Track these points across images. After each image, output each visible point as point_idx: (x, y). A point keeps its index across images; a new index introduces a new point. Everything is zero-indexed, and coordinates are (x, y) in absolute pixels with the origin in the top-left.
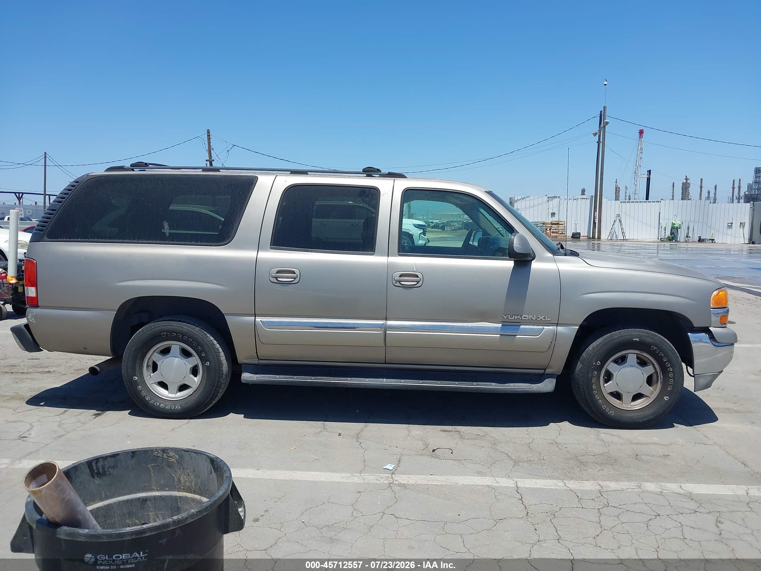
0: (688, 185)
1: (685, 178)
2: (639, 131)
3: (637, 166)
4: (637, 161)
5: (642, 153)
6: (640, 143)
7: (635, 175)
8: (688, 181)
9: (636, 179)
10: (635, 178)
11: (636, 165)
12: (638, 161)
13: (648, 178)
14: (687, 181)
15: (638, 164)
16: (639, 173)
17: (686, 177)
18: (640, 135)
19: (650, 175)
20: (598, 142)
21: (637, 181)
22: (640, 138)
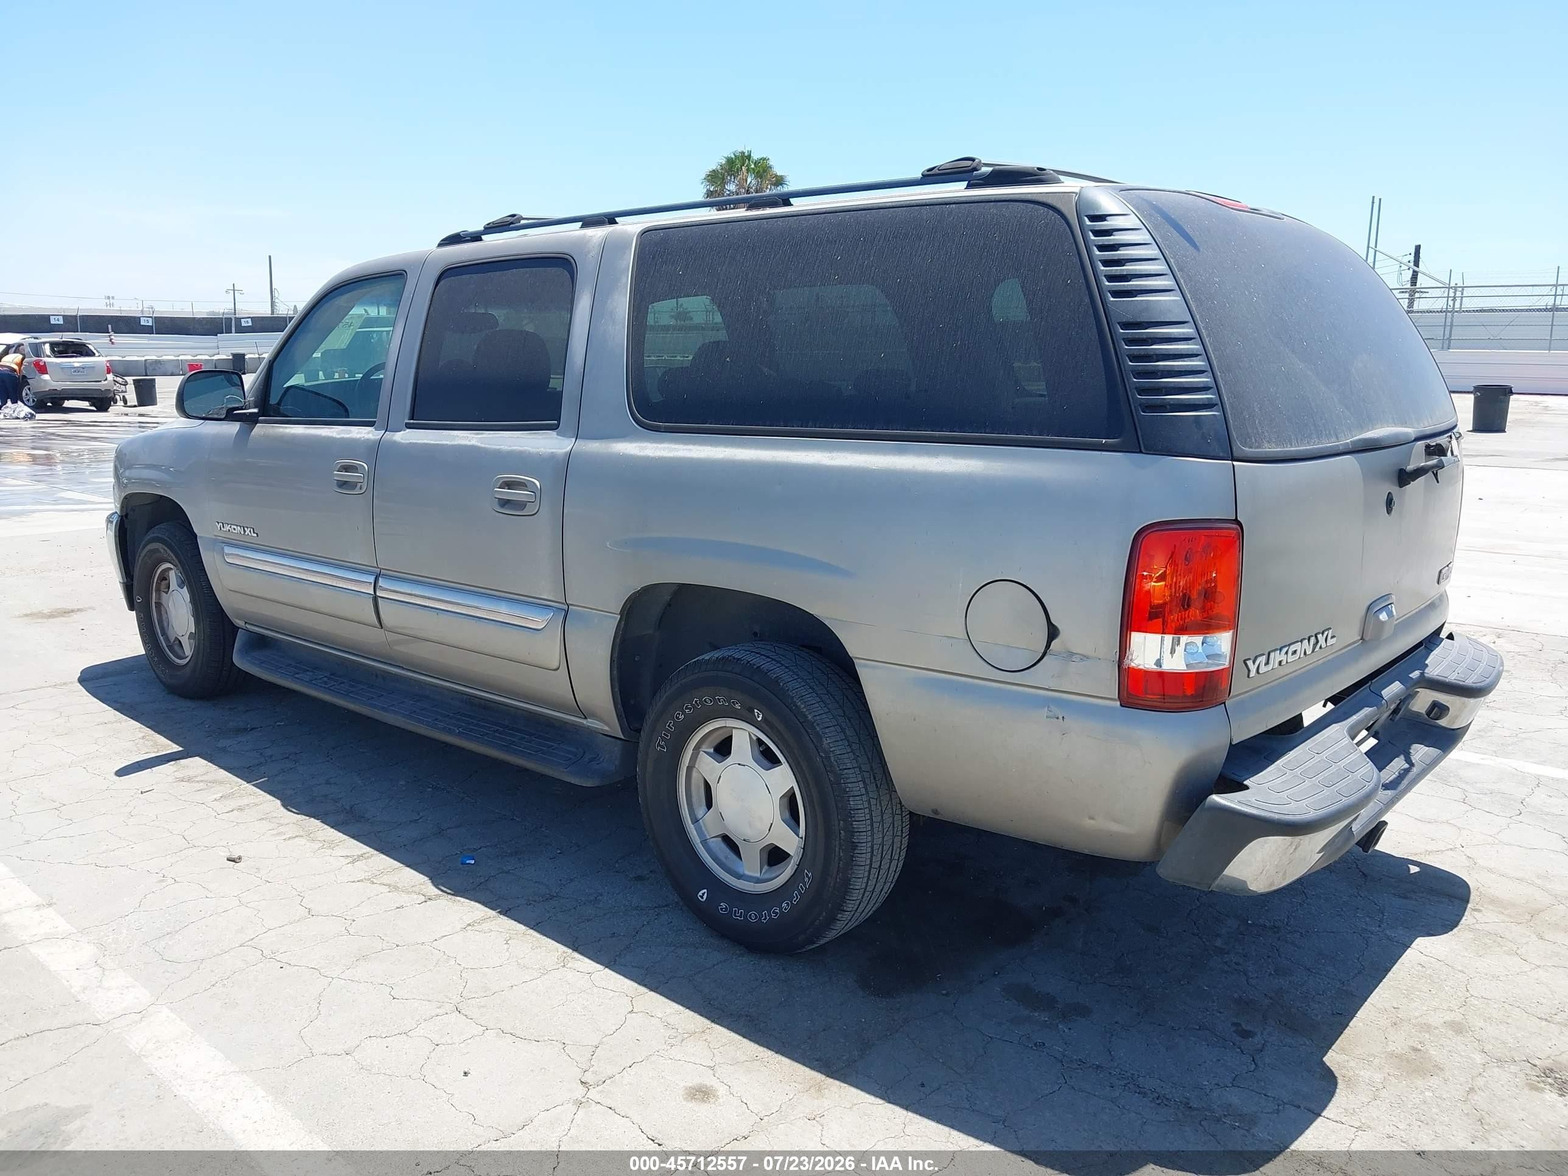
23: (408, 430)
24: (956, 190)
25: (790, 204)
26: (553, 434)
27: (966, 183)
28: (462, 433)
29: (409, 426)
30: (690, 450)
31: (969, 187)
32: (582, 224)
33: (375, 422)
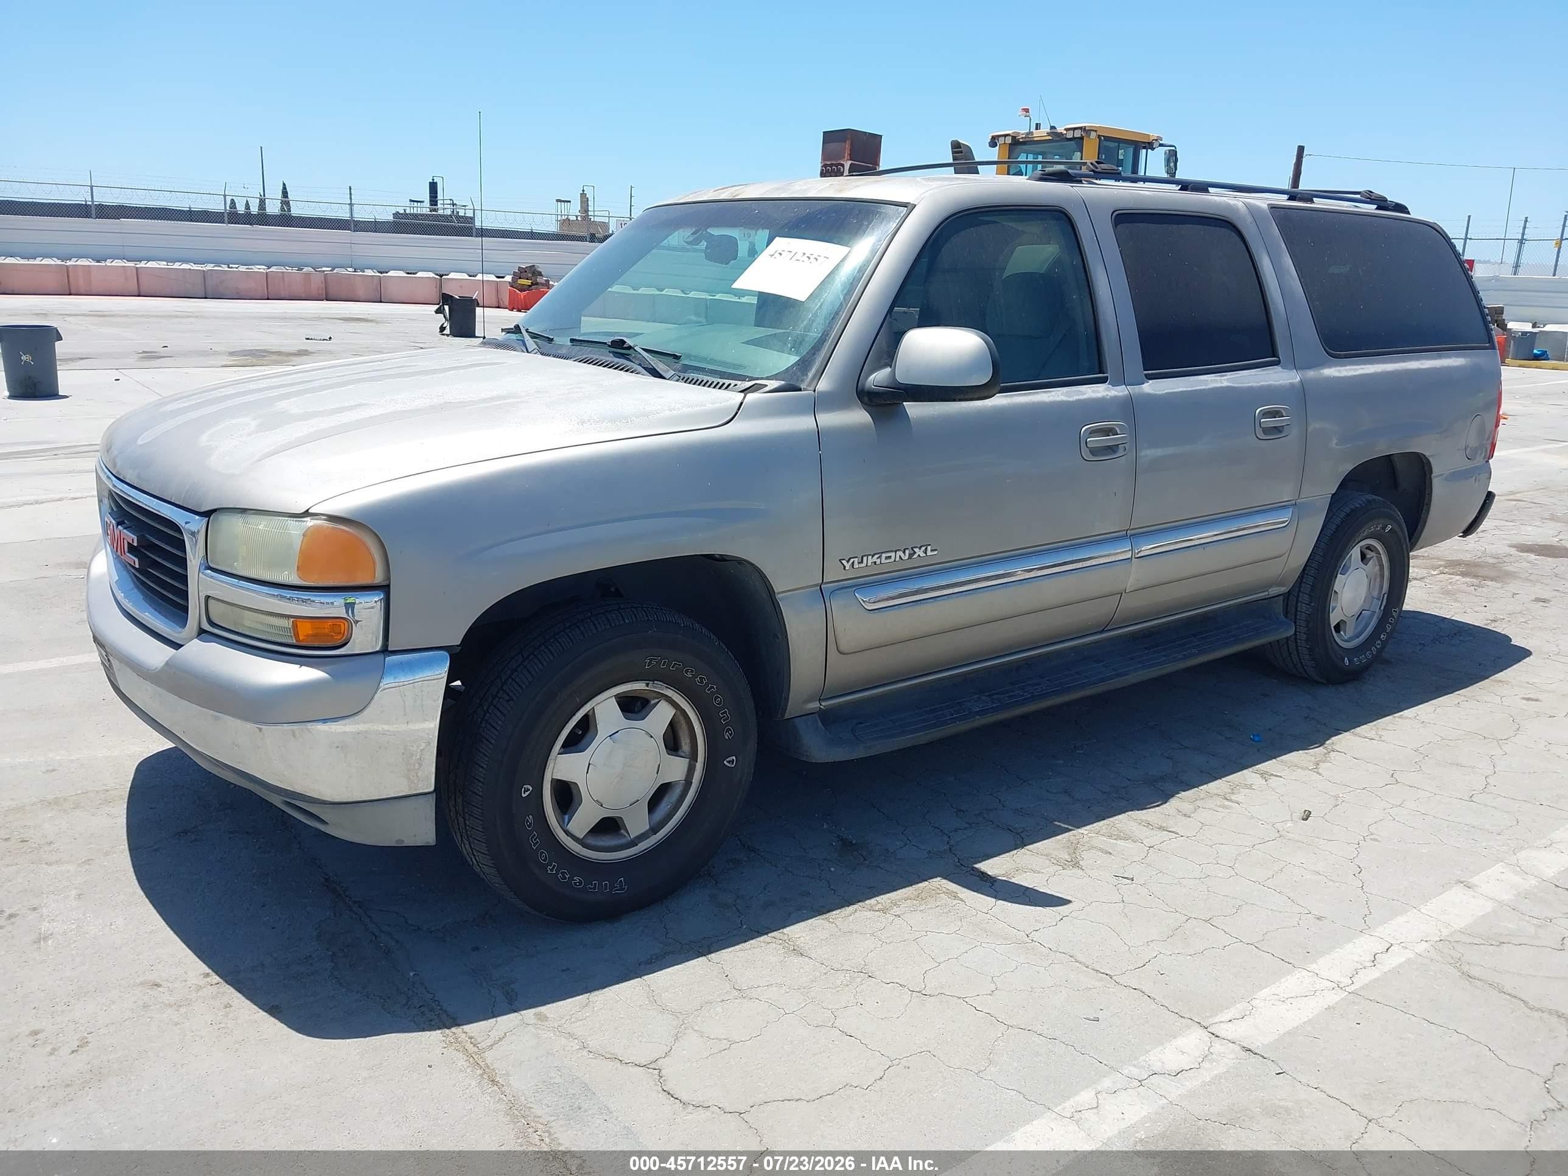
23: (1151, 381)
24: (1371, 208)
25: (1312, 202)
26: (1278, 368)
27: (1376, 206)
28: (1208, 377)
29: (1150, 377)
30: (1363, 369)
31: (1377, 209)
32: (1181, 187)
33: (1107, 377)
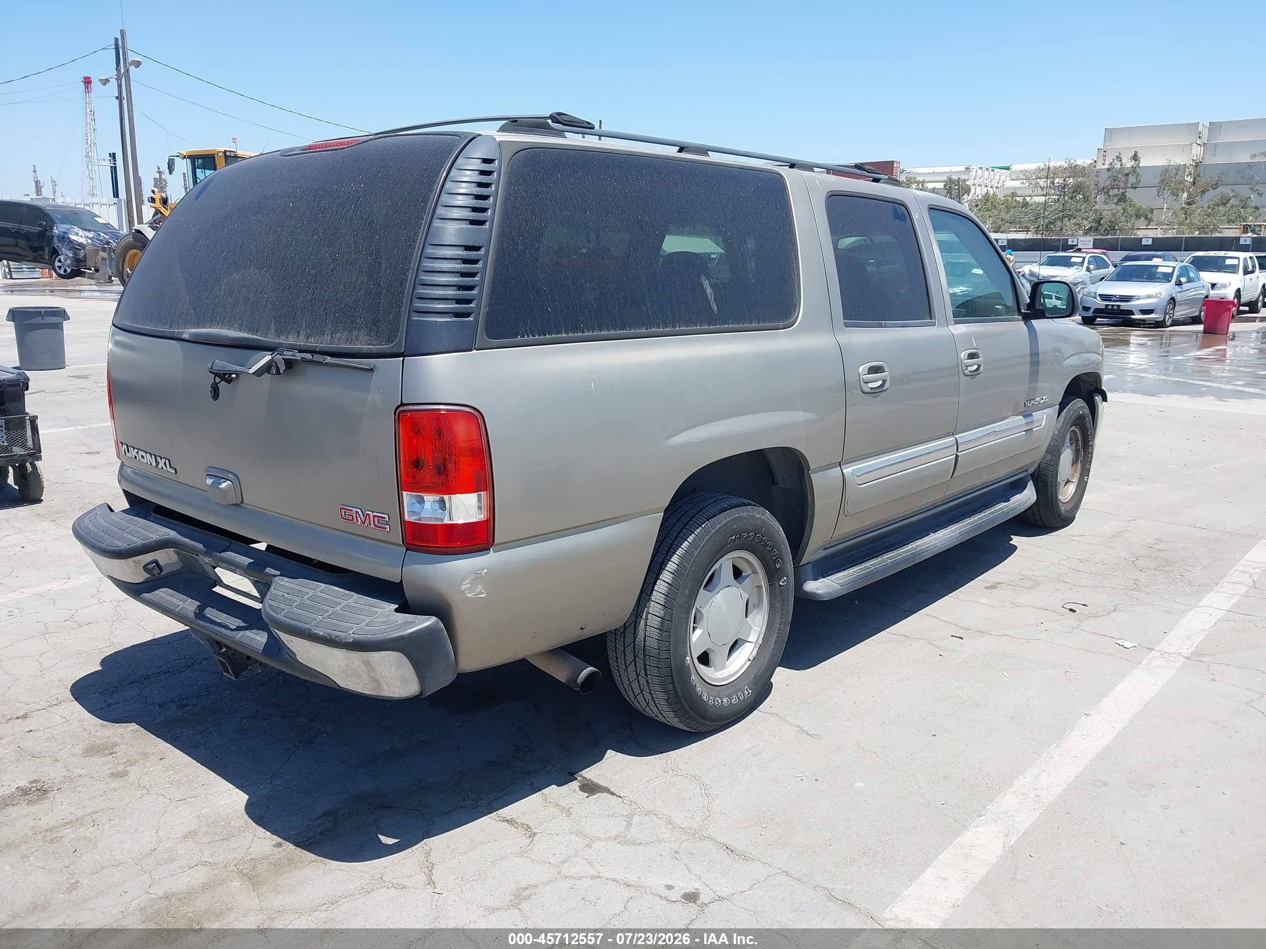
0: (164, 183)
1: (156, 170)
2: (83, 80)
3: (89, 143)
4: (87, 134)
5: (94, 120)
6: (87, 101)
7: (88, 160)
8: (163, 177)
9: (90, 168)
10: (88, 167)
11: (87, 143)
12: (89, 134)
13: (111, 167)
14: (160, 176)
15: (89, 139)
16: (94, 157)
17: (159, 169)
18: (87, 88)
19: (115, 161)
20: (119, 98)
21: (93, 171)
22: (86, 93)
